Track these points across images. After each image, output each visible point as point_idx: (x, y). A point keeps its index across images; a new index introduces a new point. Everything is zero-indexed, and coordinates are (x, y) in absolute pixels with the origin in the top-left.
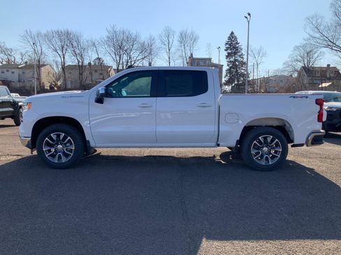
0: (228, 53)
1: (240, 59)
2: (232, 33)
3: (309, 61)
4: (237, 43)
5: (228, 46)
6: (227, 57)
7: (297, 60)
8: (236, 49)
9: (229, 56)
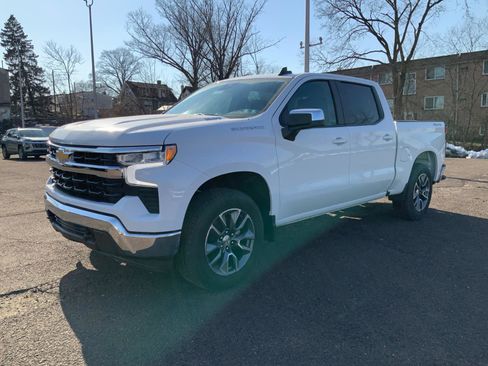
0: (9, 51)
1: (31, 63)
2: (12, 18)
3: (124, 75)
4: (23, 36)
5: (5, 38)
6: (7, 57)
7: (109, 72)
8: (23, 45)
9: (9, 55)
